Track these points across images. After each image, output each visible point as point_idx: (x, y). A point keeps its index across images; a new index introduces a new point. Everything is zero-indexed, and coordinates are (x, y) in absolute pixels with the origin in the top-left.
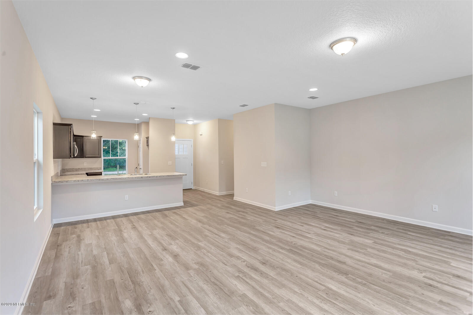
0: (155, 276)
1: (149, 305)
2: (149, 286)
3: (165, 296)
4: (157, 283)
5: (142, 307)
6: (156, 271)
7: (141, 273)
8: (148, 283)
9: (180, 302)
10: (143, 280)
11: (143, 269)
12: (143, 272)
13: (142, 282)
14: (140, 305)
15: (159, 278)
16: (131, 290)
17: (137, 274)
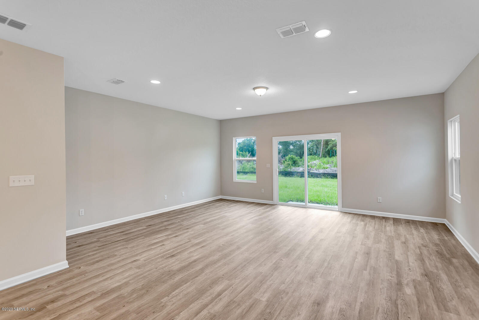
0: (368, 297)
1: (390, 280)
2: (381, 292)
3: (373, 278)
4: (371, 290)
5: (396, 282)
6: (362, 300)
7: (380, 311)
8: (380, 295)
9: (365, 270)
10: (384, 302)
11: (375, 313)
12: (378, 311)
13: (386, 299)
14: (398, 284)
15: (366, 292)
16: (401, 300)
17: (386, 312)
